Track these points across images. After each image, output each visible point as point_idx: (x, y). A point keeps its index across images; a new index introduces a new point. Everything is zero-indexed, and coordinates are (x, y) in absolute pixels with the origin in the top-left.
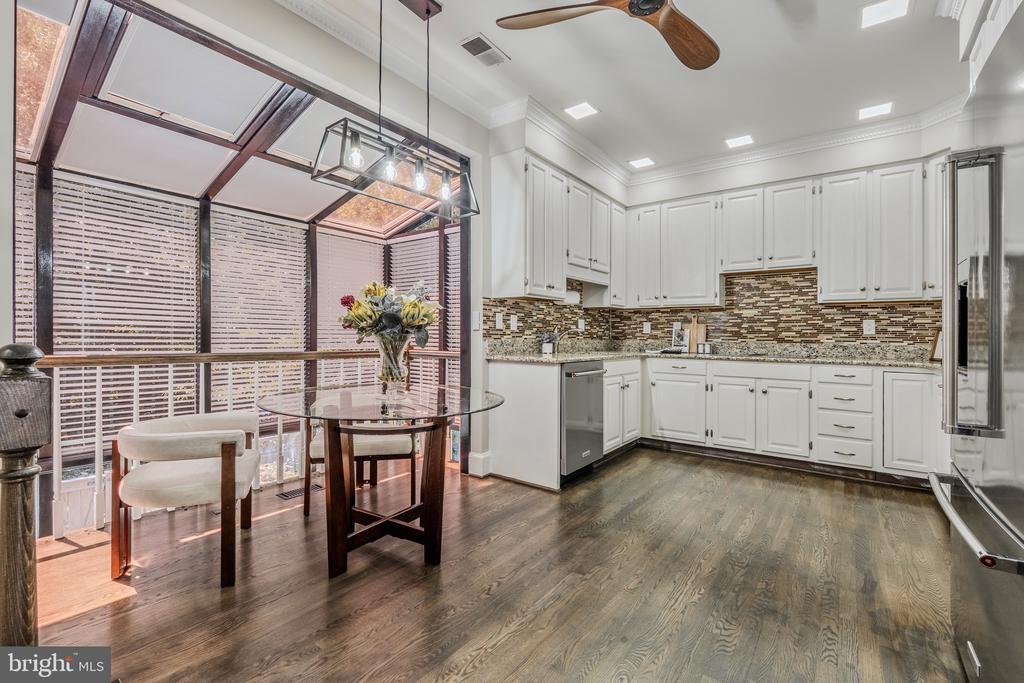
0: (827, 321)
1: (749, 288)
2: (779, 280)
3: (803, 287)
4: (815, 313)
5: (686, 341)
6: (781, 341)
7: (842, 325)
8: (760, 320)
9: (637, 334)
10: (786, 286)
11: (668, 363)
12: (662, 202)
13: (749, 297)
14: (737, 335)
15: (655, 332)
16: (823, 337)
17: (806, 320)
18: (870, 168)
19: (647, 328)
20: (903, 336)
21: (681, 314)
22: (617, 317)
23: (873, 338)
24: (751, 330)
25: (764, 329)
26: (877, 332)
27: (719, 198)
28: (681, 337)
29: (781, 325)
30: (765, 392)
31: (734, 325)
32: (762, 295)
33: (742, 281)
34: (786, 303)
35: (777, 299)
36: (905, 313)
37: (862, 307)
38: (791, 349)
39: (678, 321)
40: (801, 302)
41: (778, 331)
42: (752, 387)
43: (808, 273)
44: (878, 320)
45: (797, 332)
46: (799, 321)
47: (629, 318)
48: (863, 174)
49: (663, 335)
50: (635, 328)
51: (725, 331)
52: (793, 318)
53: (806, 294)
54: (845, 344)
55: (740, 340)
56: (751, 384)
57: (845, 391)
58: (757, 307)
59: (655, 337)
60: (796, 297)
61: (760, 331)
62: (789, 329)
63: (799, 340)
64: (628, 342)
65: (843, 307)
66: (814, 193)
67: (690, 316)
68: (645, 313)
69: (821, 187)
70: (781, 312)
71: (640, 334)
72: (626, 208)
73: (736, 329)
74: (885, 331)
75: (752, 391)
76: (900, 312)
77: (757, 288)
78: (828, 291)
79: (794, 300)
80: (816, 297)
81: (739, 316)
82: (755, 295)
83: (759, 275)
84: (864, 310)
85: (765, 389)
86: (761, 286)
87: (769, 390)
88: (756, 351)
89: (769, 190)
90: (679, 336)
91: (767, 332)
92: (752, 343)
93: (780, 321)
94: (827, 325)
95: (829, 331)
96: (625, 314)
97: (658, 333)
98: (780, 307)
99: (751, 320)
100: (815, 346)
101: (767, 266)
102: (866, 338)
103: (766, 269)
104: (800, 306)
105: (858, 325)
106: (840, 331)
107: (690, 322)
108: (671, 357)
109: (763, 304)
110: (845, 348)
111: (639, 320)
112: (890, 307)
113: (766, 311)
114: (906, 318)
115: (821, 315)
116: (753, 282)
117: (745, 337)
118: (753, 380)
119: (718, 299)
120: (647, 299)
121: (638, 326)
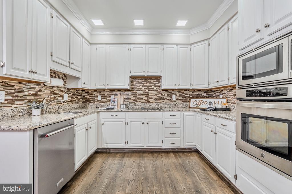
0: (163, 95)
1: (139, 83)
2: (148, 80)
3: (156, 83)
4: (159, 93)
5: (116, 103)
6: (149, 102)
7: (167, 97)
8: (143, 95)
9: (95, 101)
10: (151, 83)
11: (109, 114)
12: (107, 44)
13: (139, 86)
14: (135, 100)
15: (103, 100)
16: (161, 101)
17: (157, 95)
18: (177, 45)
19: (100, 98)
20: (182, 100)
21: (114, 92)
22: (86, 93)
23: (175, 101)
24: (139, 99)
25: (144, 98)
26: (176, 99)
27: (129, 46)
28: (114, 102)
29: (149, 97)
30: (148, 124)
31: (134, 97)
32: (143, 86)
33: (137, 80)
34: (150, 89)
35: (148, 87)
36: (183, 93)
37: (172, 91)
38: (152, 105)
39: (113, 95)
40: (155, 89)
41: (148, 99)
42: (143, 122)
43: (158, 78)
44: (176, 95)
45: (154, 99)
46: (154, 95)
47: (92, 94)
48: (175, 46)
49: (106, 101)
50: (94, 98)
51: (130, 99)
52: (153, 94)
53: (157, 86)
54: (168, 103)
55: (136, 102)
56: (143, 121)
57: (173, 121)
58: (141, 90)
59: (103, 102)
60: (154, 87)
61: (142, 99)
62: (151, 98)
63: (154, 102)
64: (91, 104)
65: (167, 91)
66: (161, 50)
67: (117, 93)
68: (99, 91)
69: (163, 48)
70: (149, 92)
71: (96, 101)
72: (91, 44)
73: (134, 98)
74: (178, 99)
75: (143, 123)
76: (181, 93)
77: (141, 83)
78: (165, 85)
79: (153, 88)
80: (160, 87)
81: (136, 94)
82: (141, 86)
83: (143, 78)
84: (173, 92)
85: (147, 122)
86: (143, 82)
87: (149, 123)
88: (141, 106)
89: (147, 46)
90: (113, 101)
91: (145, 99)
92: (140, 104)
93: (149, 95)
94: (163, 97)
95: (163, 99)
96: (90, 92)
97: (105, 100)
98: (149, 90)
99: (140, 95)
100: (159, 104)
102: (173, 101)
103: (146, 76)
104: (155, 90)
105: (171, 97)
106: (166, 99)
107: (117, 95)
108: (111, 111)
109: (143, 89)
110: (168, 104)
111: (96, 94)
112: (179, 91)
113: (144, 92)
114: (183, 95)
115: (161, 93)
116: (140, 81)
117: (138, 101)
118: (143, 119)
119: (129, 86)
120: (100, 85)
121: (96, 97)
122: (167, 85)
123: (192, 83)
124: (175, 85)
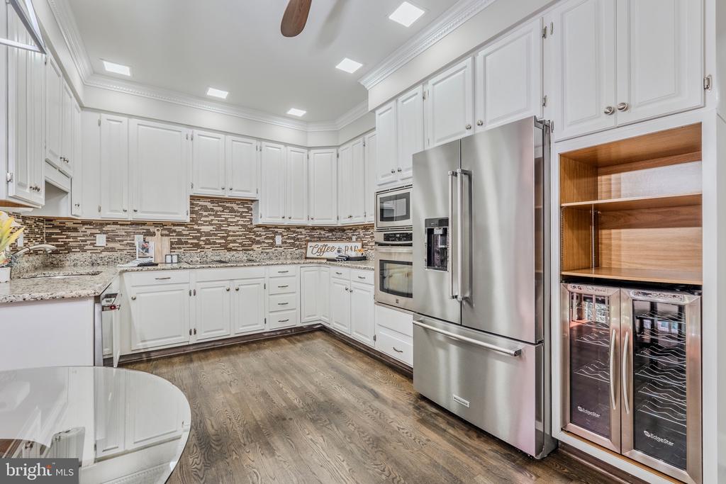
0: (257, 236)
1: (206, 209)
2: (227, 205)
3: (243, 212)
4: (250, 230)
5: (151, 253)
6: (230, 250)
7: (265, 238)
8: (215, 235)
9: (86, 247)
10: (232, 210)
12: (130, 116)
13: (206, 216)
14: (197, 246)
15: (111, 245)
16: (255, 247)
17: (245, 235)
18: (286, 144)
19: (101, 240)
20: (293, 245)
21: (143, 227)
22: (54, 227)
23: (280, 247)
24: (208, 242)
25: (217, 241)
26: (283, 243)
27: (189, 131)
28: (145, 249)
29: (230, 238)
30: (237, 290)
31: (194, 238)
32: (216, 216)
33: (200, 203)
34: (232, 222)
35: (226, 219)
36: (294, 232)
37: (275, 228)
38: (236, 255)
39: (140, 234)
40: (242, 223)
41: (227, 242)
42: (227, 287)
43: (248, 203)
44: (283, 236)
45: (240, 243)
46: (240, 236)
47: (75, 230)
48: (282, 146)
49: (122, 247)
50: (82, 241)
51: (186, 243)
52: (237, 233)
53: (245, 217)
54: (267, 251)
55: (199, 250)
56: (227, 285)
57: (283, 281)
58: (212, 225)
59: (113, 250)
60: (239, 219)
61: (215, 243)
62: (234, 241)
63: (241, 249)
64: (72, 256)
65: (266, 227)
66: (257, 150)
67: (152, 229)
68: (101, 225)
69: (261, 147)
70: (229, 228)
71: (91, 247)
72: (82, 107)
73: (196, 241)
74: (286, 243)
75: (228, 290)
76: (291, 231)
77: (212, 210)
78: (264, 215)
79: (238, 221)
80: (251, 220)
81: (198, 231)
82: (210, 215)
83: (213, 200)
84: (276, 230)
85: (237, 287)
86: (215, 208)
87: (241, 288)
88: (213, 258)
89: (230, 138)
90: (143, 248)
91: (219, 244)
92: (210, 254)
93: (228, 236)
94: (257, 239)
95: (258, 242)
96: (69, 224)
97: (117, 246)
98: (229, 225)
99: (208, 234)
100: (251, 252)
101: (227, 194)
102: (277, 247)
103: (226, 197)
104: (241, 225)
105: (273, 238)
106: (264, 242)
107: (154, 234)
109: (217, 222)
110: (267, 253)
111: (89, 232)
112: (288, 228)
113: (219, 228)
114: (294, 235)
115: (254, 232)
116: (210, 205)
117: (204, 248)
118: (228, 282)
119: (189, 216)
120: (112, 211)
121: (88, 238)
122: (270, 217)
123: (311, 216)
124: (283, 218)
